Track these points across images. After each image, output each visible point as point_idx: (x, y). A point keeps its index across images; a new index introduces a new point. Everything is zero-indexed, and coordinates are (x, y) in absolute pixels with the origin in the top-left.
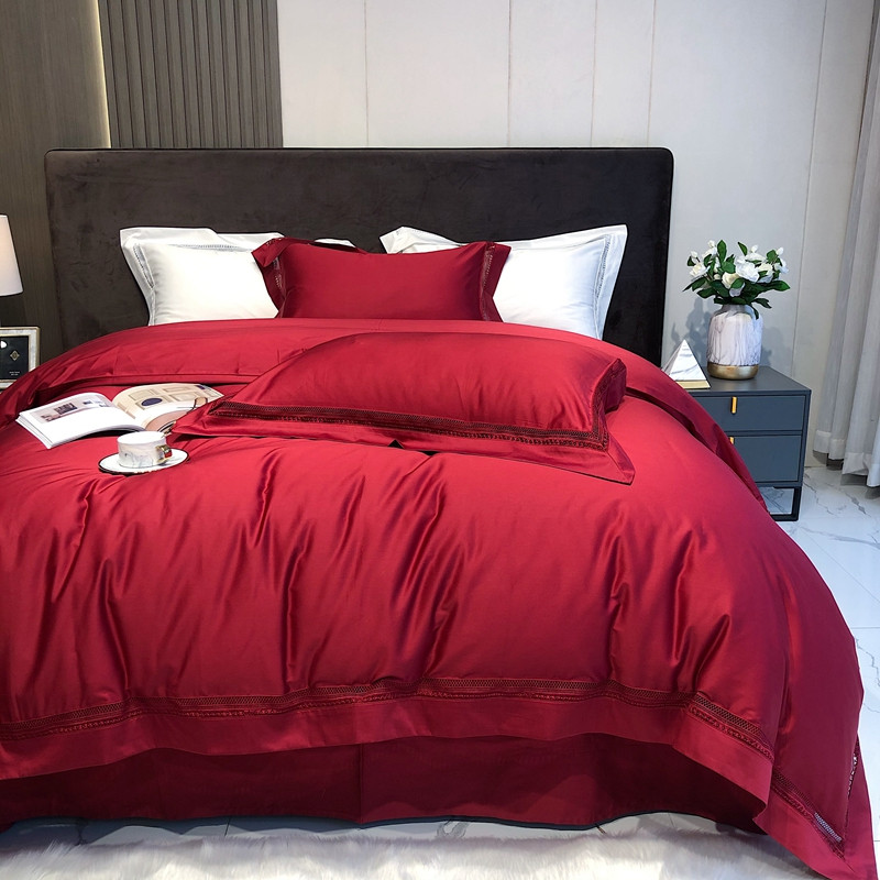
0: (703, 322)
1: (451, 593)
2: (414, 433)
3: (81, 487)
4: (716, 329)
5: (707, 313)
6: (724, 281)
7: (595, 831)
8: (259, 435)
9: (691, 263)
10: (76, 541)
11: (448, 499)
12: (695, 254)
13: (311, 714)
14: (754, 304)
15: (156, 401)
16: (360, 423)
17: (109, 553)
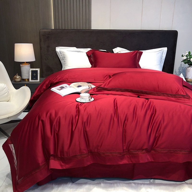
0: (182, 69)
1: (159, 131)
2: (142, 94)
3: (76, 105)
4: (188, 71)
5: (183, 67)
6: (191, 60)
7: (184, 182)
8: (108, 94)
10: (77, 117)
13: (128, 156)
15: (80, 86)
16: (129, 92)
17: (85, 120)
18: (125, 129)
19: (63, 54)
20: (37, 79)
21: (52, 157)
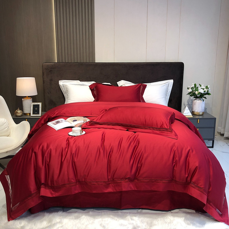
0: (191, 101)
1: (141, 161)
2: (131, 128)
3: (66, 139)
4: (194, 104)
5: (192, 100)
6: (196, 93)
7: (170, 212)
8: (99, 128)
9: (188, 89)
10: (67, 149)
11: (140, 142)
12: (189, 87)
13: (113, 185)
14: (203, 98)
15: (76, 120)
16: (120, 126)
17: (73, 152)
18: (110, 160)
19: (66, 88)
20: (38, 113)
21: (42, 186)
